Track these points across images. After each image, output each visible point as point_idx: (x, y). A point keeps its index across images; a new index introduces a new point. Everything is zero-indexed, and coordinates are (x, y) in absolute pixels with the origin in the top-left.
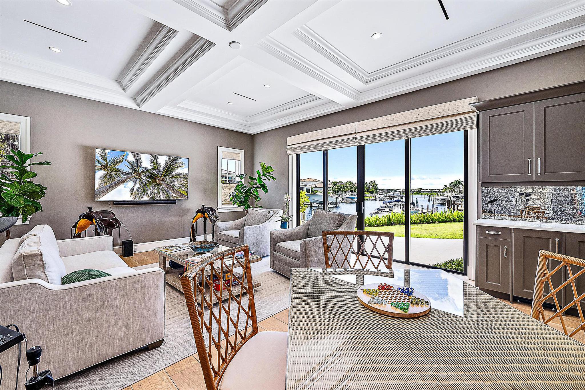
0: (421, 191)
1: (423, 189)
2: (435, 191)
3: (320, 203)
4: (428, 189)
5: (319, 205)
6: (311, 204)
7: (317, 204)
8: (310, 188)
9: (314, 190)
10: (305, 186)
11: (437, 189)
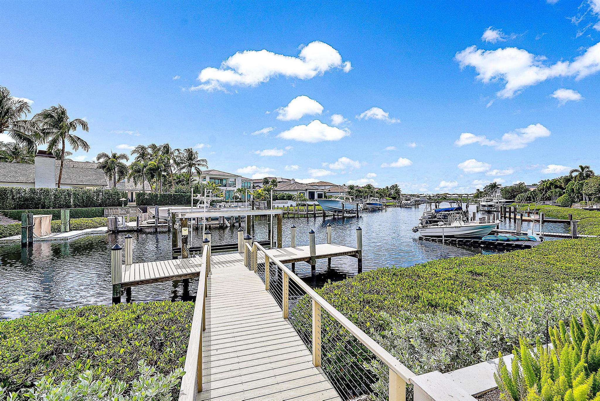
0: (448, 196)
1: (449, 194)
2: (463, 196)
3: (335, 212)
4: (455, 194)
5: (334, 214)
6: (325, 212)
7: (332, 213)
8: (323, 193)
9: (327, 194)
10: (317, 190)
11: (465, 194)
